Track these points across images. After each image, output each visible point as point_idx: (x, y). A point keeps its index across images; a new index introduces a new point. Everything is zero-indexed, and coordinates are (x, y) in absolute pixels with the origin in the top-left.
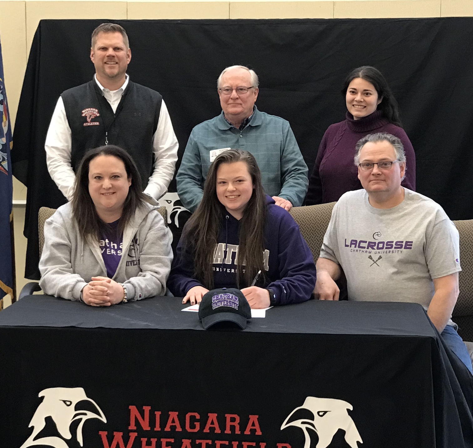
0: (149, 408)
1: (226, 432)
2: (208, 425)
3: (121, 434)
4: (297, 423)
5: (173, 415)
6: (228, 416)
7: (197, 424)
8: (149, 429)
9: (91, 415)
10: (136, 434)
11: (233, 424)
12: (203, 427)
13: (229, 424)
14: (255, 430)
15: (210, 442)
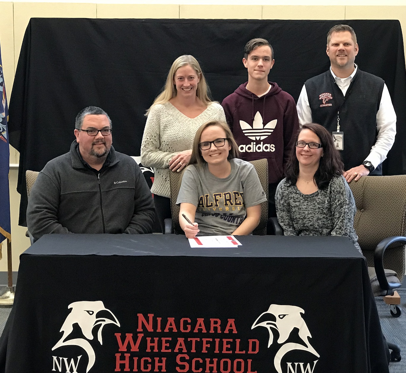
0: (153, 315)
1: (210, 332)
2: (197, 327)
3: (132, 335)
4: (264, 324)
5: (171, 320)
6: (212, 320)
7: (189, 327)
8: (152, 331)
9: (108, 321)
10: (143, 335)
11: (215, 325)
12: (193, 328)
13: (212, 325)
14: (232, 330)
15: (198, 339)
